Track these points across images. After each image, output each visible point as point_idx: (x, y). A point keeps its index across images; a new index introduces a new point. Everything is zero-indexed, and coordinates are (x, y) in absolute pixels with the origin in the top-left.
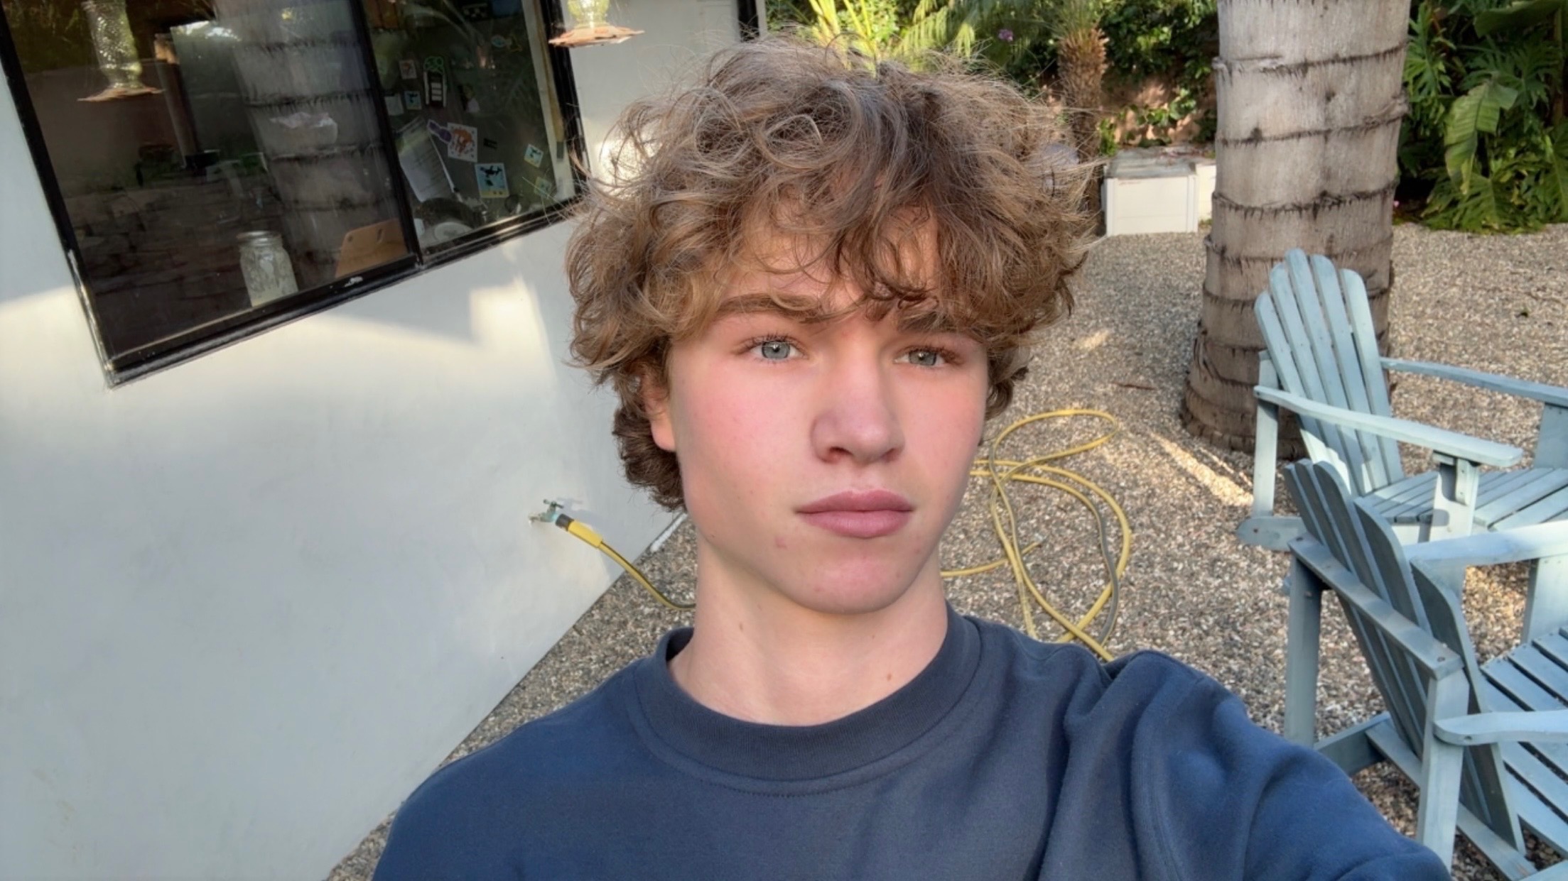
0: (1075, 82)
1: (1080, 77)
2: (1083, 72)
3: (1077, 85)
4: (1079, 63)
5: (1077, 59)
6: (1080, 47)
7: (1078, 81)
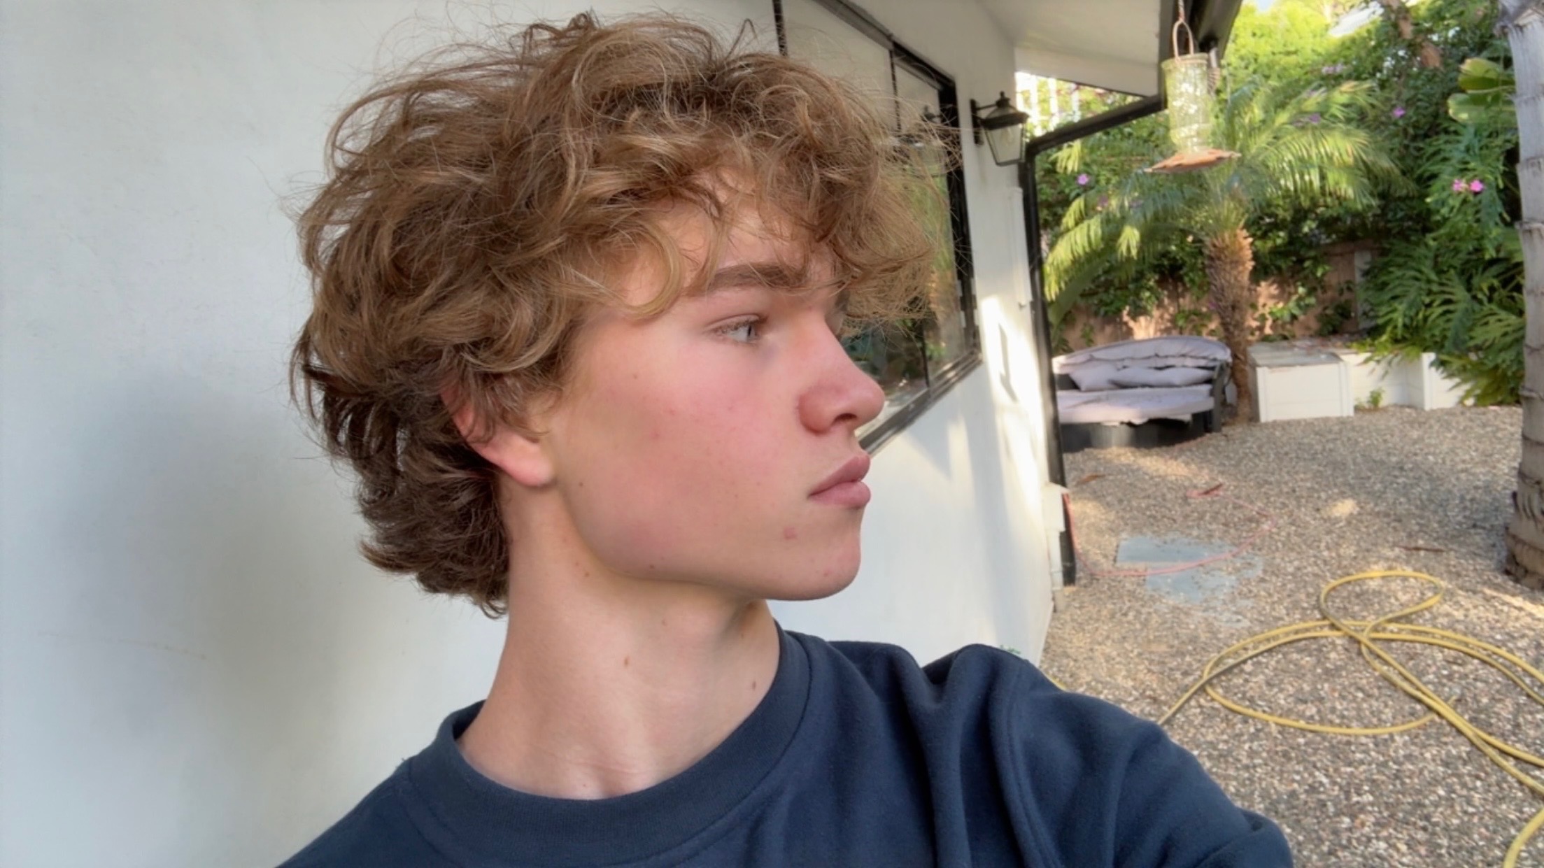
0: (1224, 278)
1: (1230, 273)
2: (1232, 269)
3: (1226, 281)
4: (1228, 260)
5: (1226, 257)
6: (1227, 246)
7: (1228, 277)
